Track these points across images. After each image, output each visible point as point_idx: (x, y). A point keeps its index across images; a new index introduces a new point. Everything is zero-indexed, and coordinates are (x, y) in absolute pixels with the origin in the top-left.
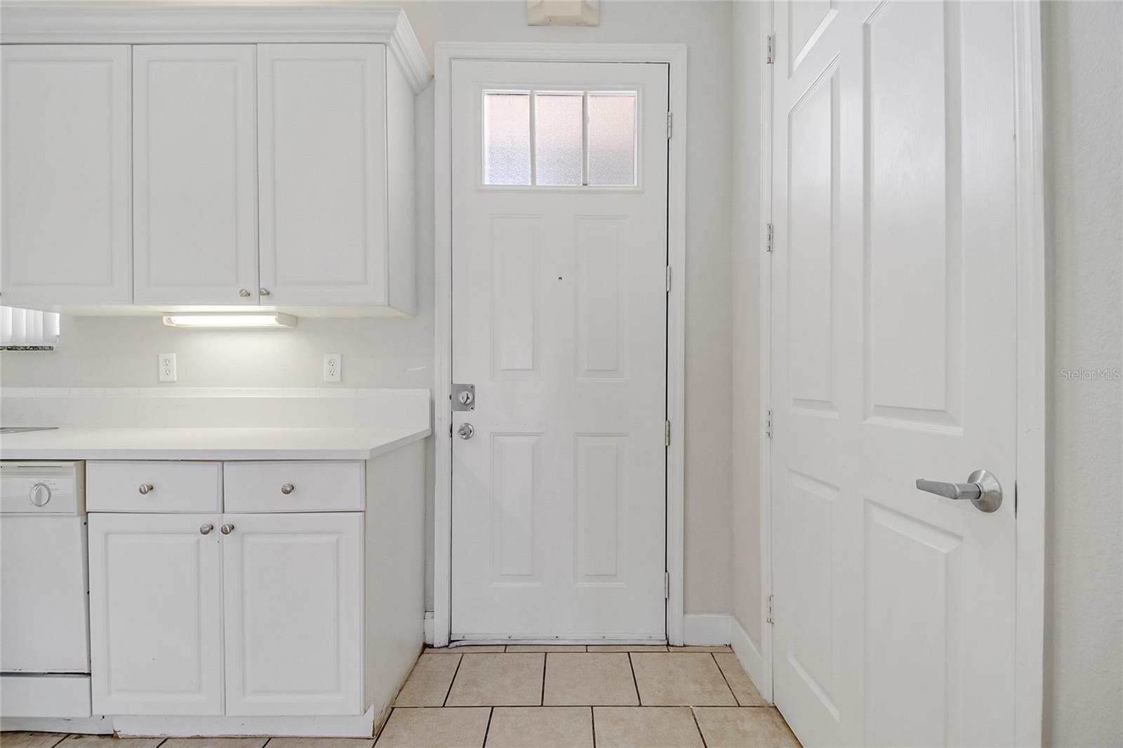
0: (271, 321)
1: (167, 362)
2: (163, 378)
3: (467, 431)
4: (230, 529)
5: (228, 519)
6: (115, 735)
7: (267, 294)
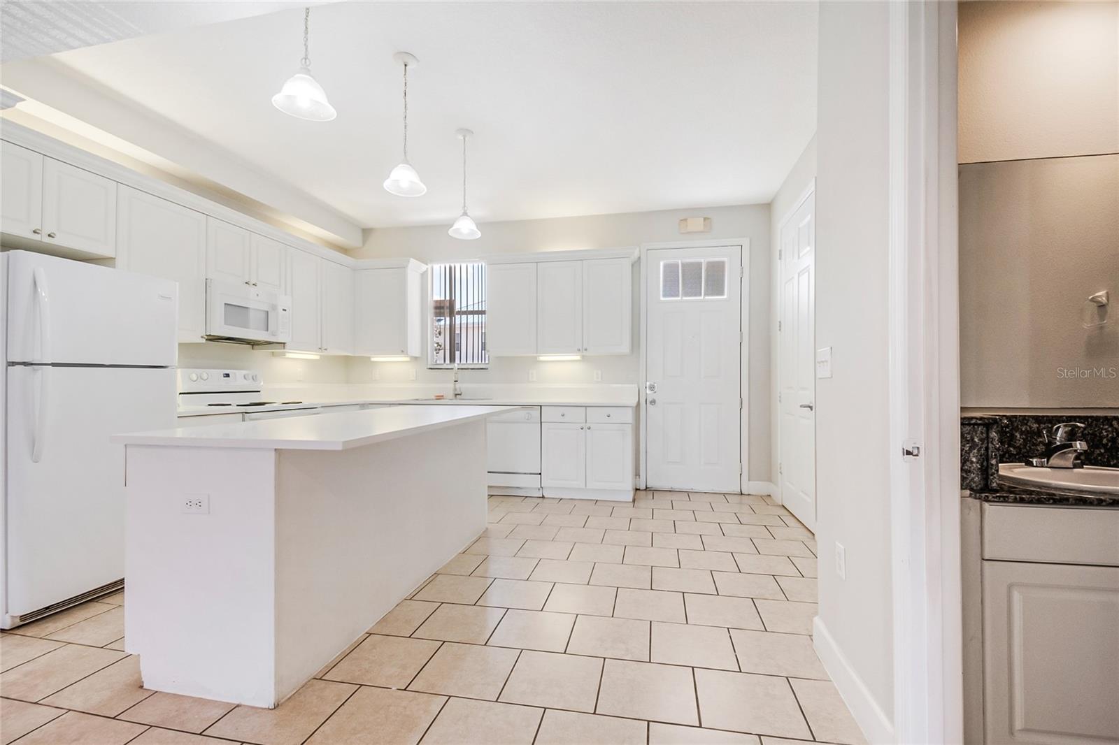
0: (578, 358)
1: (532, 374)
2: (531, 380)
3: (653, 402)
4: (589, 428)
5: (588, 425)
6: (543, 497)
7: (586, 350)
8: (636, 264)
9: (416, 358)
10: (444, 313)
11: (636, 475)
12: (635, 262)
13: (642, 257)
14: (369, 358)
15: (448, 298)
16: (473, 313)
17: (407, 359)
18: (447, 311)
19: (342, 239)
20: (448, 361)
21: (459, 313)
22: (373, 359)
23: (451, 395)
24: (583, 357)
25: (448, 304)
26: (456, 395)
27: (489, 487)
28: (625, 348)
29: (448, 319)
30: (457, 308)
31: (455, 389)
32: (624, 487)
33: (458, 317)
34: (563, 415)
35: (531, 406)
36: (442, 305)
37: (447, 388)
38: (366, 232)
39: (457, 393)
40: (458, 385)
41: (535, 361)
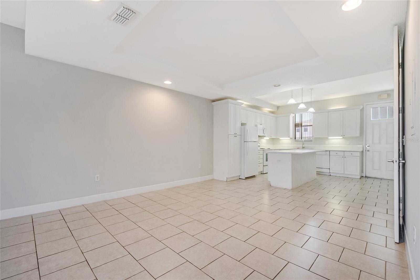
0: (342, 138)
1: (326, 142)
2: (326, 144)
3: (368, 151)
4: (345, 157)
5: (345, 156)
6: (330, 175)
7: (344, 135)
8: (362, 110)
9: (291, 138)
10: (299, 126)
11: (362, 173)
12: (362, 109)
13: (364, 107)
14: (279, 138)
15: (300, 122)
16: (305, 126)
17: (289, 138)
18: (300, 126)
19: (272, 110)
20: (300, 138)
21: (303, 126)
22: (280, 139)
23: (302, 148)
24: (343, 137)
25: (300, 124)
26: (303, 148)
27: (317, 172)
28: (358, 135)
29: (300, 128)
30: (303, 125)
31: (303, 146)
32: (357, 174)
33: (303, 127)
34: (337, 153)
35: (326, 151)
36: (299, 124)
37: (301, 146)
38: (278, 107)
39: (303, 147)
40: (303, 145)
41: (327, 139)
